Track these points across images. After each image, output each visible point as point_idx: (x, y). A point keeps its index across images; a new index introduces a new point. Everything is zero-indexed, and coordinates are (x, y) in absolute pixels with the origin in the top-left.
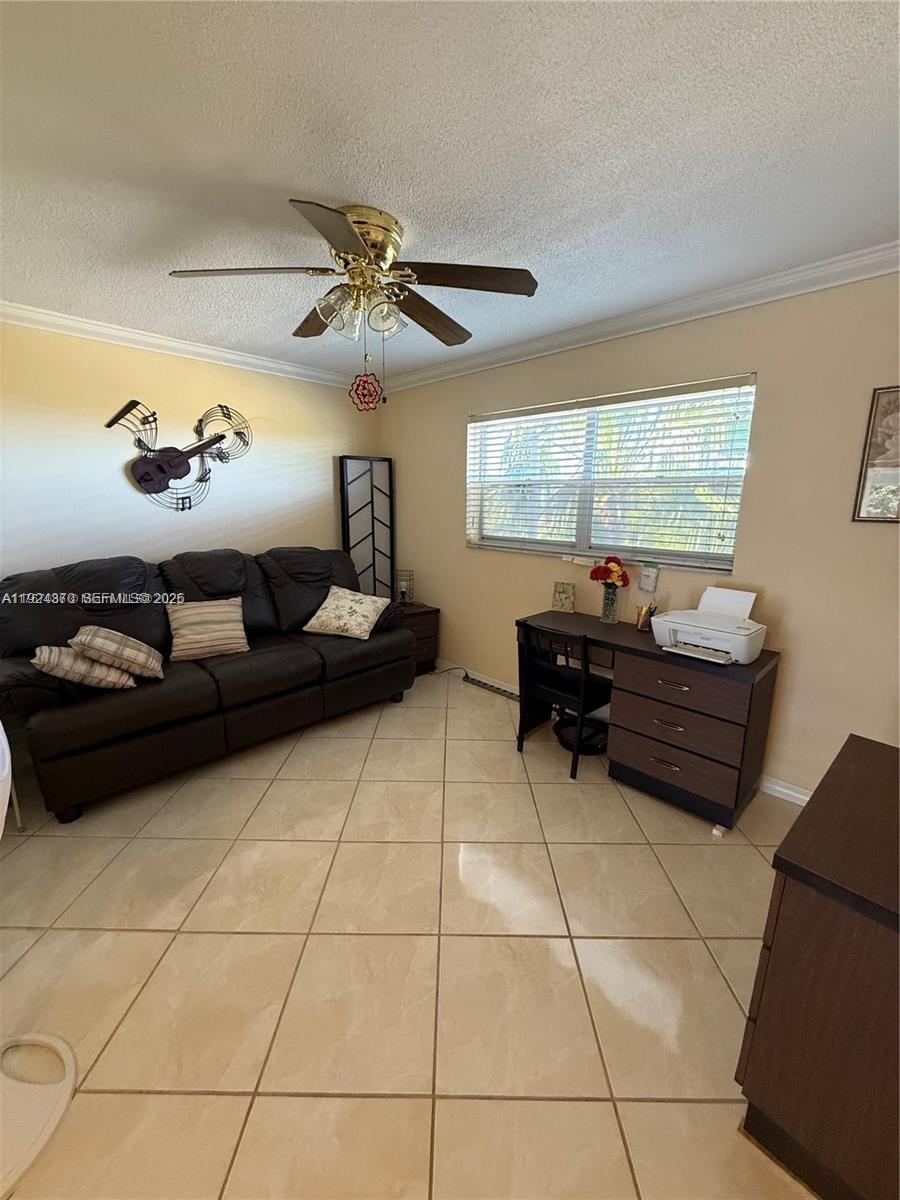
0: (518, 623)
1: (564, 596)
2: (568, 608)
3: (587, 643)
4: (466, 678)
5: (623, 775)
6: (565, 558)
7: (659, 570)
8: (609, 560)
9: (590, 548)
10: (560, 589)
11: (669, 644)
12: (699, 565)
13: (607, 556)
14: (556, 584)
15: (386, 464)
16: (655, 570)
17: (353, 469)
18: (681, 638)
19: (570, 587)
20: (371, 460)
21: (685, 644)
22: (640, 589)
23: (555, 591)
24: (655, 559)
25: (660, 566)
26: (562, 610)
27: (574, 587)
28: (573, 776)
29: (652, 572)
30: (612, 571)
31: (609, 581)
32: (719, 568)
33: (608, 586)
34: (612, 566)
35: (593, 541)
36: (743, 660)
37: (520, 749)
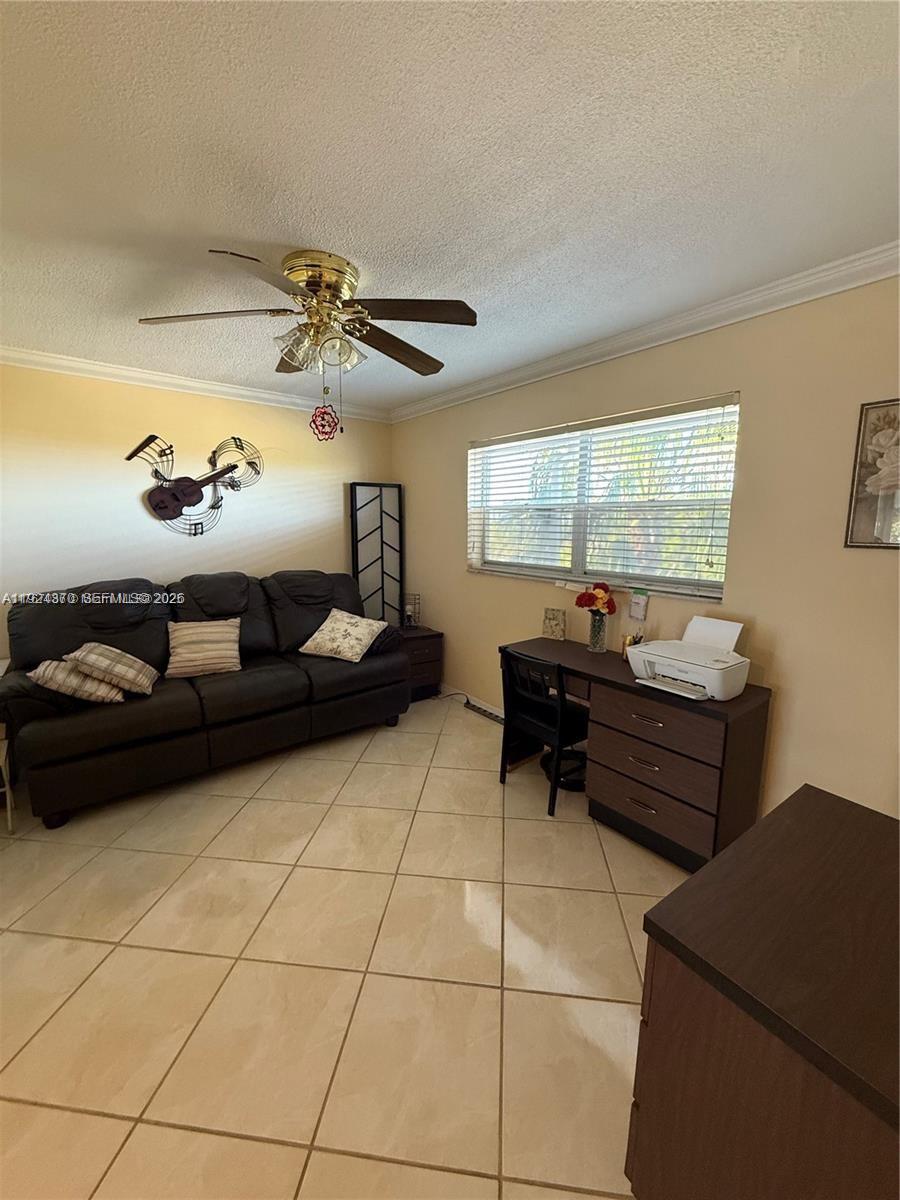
0: (502, 650)
1: (554, 623)
2: (559, 636)
3: (561, 671)
4: (468, 704)
5: (602, 815)
6: (558, 584)
7: (649, 597)
8: (597, 586)
9: (585, 573)
10: (551, 615)
11: (645, 677)
12: (690, 593)
13: (595, 581)
14: (547, 610)
15: (396, 490)
16: (644, 597)
17: (363, 495)
18: (659, 670)
19: (561, 614)
20: (380, 486)
21: (663, 676)
22: (631, 617)
23: (546, 617)
24: (646, 586)
25: (650, 593)
26: (552, 637)
27: (564, 614)
28: (551, 812)
29: (642, 599)
30: (597, 598)
31: (594, 608)
32: (707, 596)
33: (595, 613)
34: (600, 593)
35: (590, 567)
36: (718, 697)
37: (503, 780)
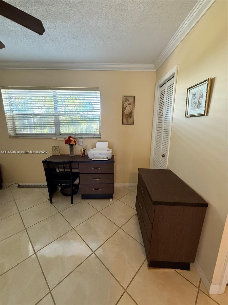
0: (43, 162)
1: (56, 150)
2: (58, 154)
3: (70, 163)
4: (19, 186)
6: (53, 138)
7: (83, 139)
8: (69, 137)
9: (61, 135)
10: (54, 148)
11: (93, 158)
12: (93, 137)
13: (68, 136)
14: (53, 147)
16: (82, 139)
19: (58, 147)
21: (96, 157)
22: (79, 145)
23: (53, 149)
24: (81, 136)
25: (83, 138)
26: (56, 155)
27: (59, 147)
28: (72, 203)
29: (81, 140)
30: (72, 141)
31: (71, 143)
32: (98, 137)
33: (70, 145)
34: (71, 139)
35: (62, 132)
36: (110, 159)
37: (51, 203)
